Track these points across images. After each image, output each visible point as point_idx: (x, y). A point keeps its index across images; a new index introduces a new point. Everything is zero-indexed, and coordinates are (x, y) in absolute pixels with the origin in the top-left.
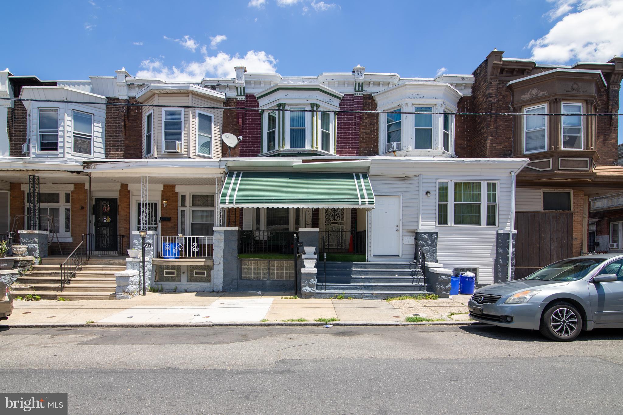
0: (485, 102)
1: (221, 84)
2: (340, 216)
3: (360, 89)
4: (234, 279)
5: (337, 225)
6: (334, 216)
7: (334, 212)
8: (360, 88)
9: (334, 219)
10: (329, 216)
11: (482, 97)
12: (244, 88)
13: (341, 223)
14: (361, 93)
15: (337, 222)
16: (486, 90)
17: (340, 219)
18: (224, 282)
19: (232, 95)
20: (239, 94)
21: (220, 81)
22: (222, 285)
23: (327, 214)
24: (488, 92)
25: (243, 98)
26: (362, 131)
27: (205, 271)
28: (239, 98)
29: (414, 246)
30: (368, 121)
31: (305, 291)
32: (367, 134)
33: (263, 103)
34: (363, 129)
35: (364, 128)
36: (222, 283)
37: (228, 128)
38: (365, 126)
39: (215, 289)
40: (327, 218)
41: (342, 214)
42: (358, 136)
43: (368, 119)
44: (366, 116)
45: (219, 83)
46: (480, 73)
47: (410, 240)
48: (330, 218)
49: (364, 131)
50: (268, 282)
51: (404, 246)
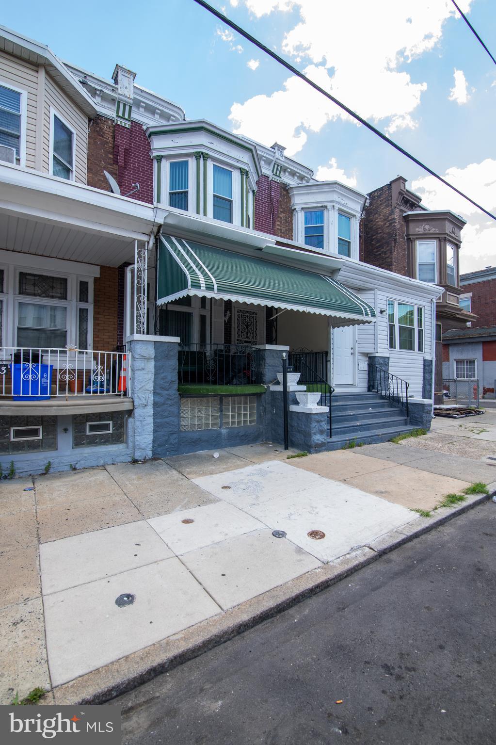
0: (387, 227)
1: (89, 83)
2: (253, 333)
3: (278, 174)
4: (173, 434)
5: (250, 344)
6: (247, 333)
7: (247, 328)
8: (278, 172)
9: (247, 337)
10: (242, 332)
11: (382, 221)
12: (130, 107)
13: (254, 342)
14: (279, 179)
15: (250, 340)
16: (390, 214)
17: (253, 337)
18: (154, 441)
19: (107, 111)
20: (121, 114)
21: (88, 77)
22: (151, 446)
23: (239, 329)
24: (392, 216)
25: (128, 125)
26: (277, 227)
27: (111, 422)
28: (120, 122)
29: (367, 372)
30: (284, 217)
31: (317, 441)
32: (281, 232)
33: (158, 144)
34: (278, 225)
35: (279, 223)
36: (151, 442)
37: (99, 166)
38: (281, 222)
39: (138, 455)
40: (239, 335)
41: (255, 331)
42: (274, 232)
43: (283, 215)
44: (281, 210)
45: (86, 80)
46: (379, 197)
47: (364, 365)
48: (242, 334)
49: (279, 227)
50: (224, 431)
51: (360, 372)
